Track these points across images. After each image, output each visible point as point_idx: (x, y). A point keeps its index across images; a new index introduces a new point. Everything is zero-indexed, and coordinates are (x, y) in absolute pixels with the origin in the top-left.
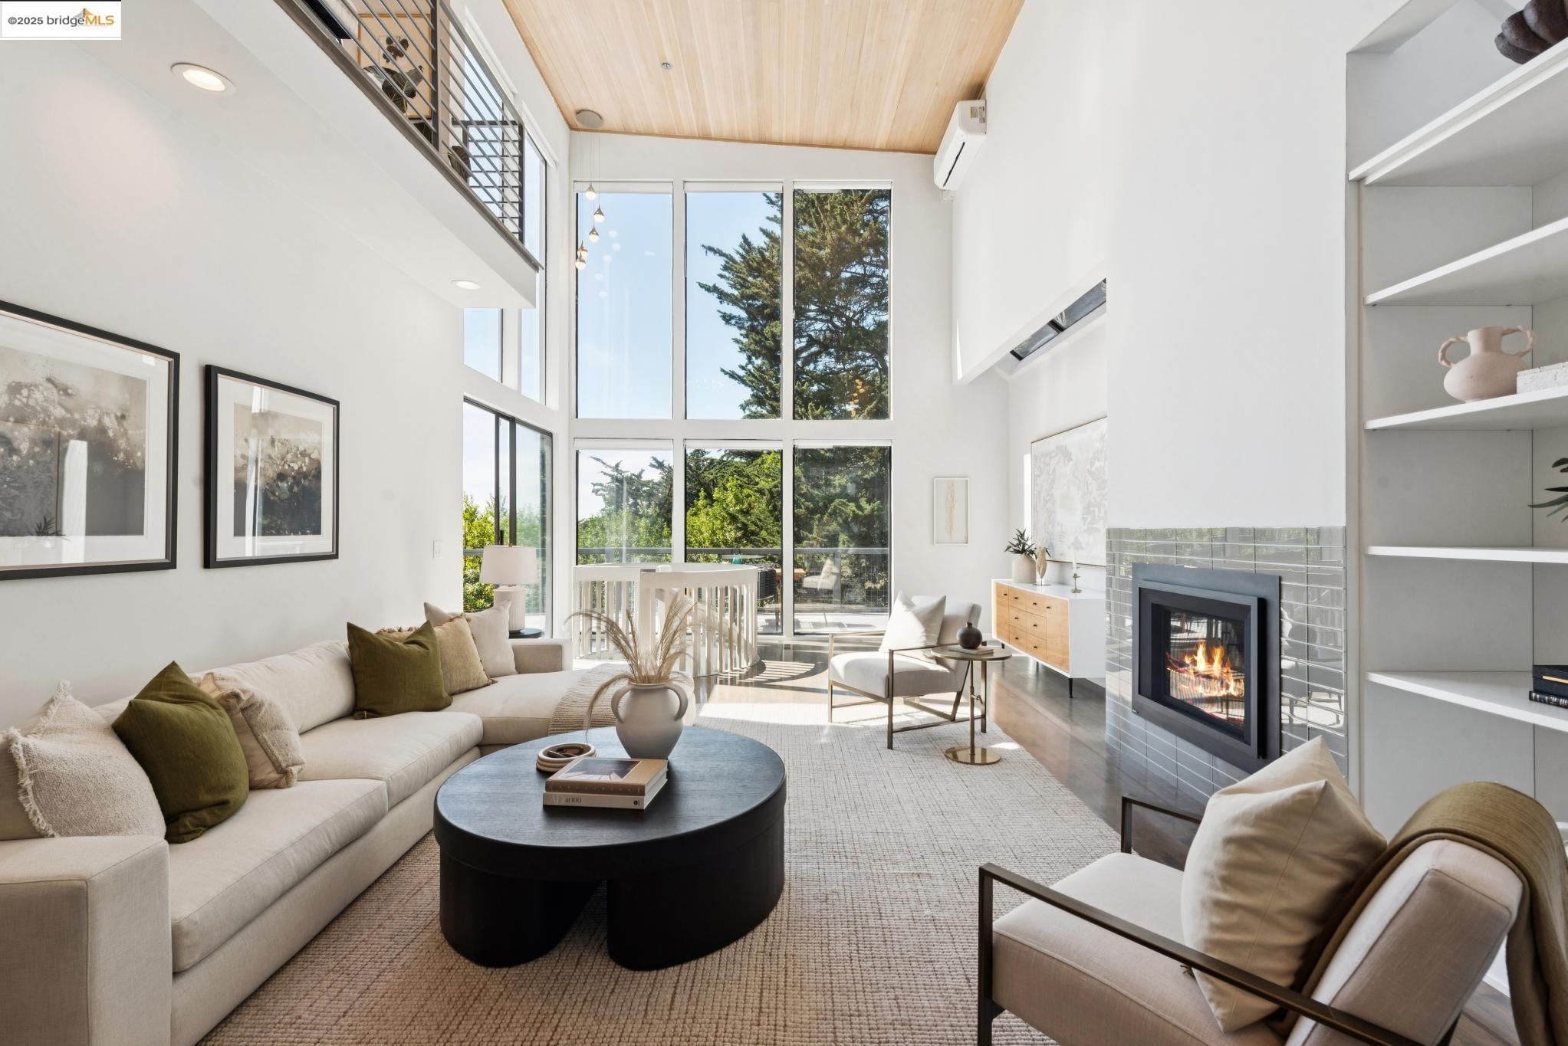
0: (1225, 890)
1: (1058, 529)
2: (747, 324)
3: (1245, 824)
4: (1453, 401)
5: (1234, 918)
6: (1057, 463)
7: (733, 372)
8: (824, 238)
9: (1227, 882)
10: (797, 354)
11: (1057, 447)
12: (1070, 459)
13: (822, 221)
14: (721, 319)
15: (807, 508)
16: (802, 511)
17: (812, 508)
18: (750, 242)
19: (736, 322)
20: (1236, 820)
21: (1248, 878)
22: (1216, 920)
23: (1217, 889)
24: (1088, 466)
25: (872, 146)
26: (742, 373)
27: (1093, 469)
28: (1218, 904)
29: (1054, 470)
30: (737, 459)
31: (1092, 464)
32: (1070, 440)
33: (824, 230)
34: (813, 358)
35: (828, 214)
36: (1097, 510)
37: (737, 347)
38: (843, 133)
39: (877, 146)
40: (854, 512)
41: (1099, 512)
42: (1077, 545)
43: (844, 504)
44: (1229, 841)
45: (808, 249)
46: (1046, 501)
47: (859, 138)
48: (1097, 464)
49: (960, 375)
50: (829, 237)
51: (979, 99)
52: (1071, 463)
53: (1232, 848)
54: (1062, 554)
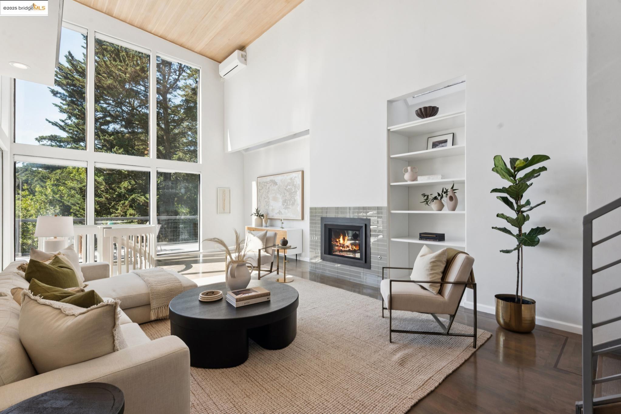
0: (431, 271)
1: (271, 208)
2: (68, 99)
3: (434, 259)
4: (407, 181)
5: (433, 275)
6: (271, 185)
7: (57, 123)
8: (127, 69)
9: (432, 270)
10: (97, 120)
11: (270, 180)
12: (277, 185)
13: (126, 61)
14: (50, 92)
15: (107, 198)
16: (103, 200)
17: (110, 198)
18: (73, 56)
19: (61, 96)
20: (431, 259)
21: (435, 268)
22: (431, 277)
23: (430, 271)
24: (285, 188)
25: (193, 50)
26: (62, 124)
27: (287, 188)
28: (431, 274)
29: (269, 188)
30: (40, 169)
31: (286, 187)
32: (278, 179)
33: (127, 65)
34: (107, 123)
35: (131, 59)
36: (289, 201)
37: (57, 109)
38: (183, 40)
39: (195, 50)
40: (144, 200)
41: (290, 202)
42: (280, 213)
43: (139, 196)
44: (431, 262)
45: (117, 72)
46: (265, 198)
47: (189, 45)
48: (289, 187)
49: (230, 149)
50: (129, 69)
51: (242, 51)
52: (277, 186)
53: (432, 263)
54: (272, 216)
